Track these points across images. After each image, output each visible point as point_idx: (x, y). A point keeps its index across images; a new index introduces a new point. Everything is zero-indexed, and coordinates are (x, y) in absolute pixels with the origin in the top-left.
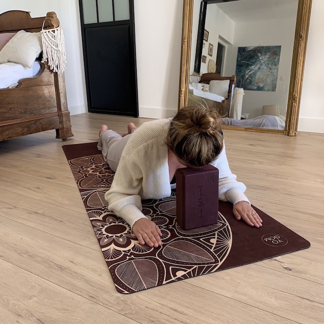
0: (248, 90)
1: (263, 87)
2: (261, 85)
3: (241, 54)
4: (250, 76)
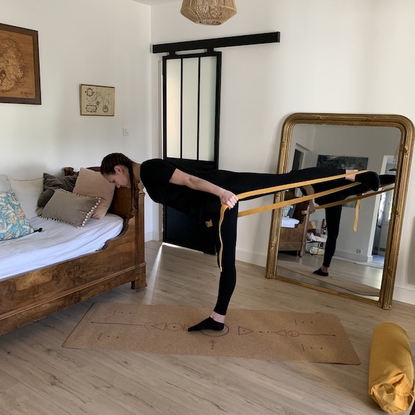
3: (321, 163)
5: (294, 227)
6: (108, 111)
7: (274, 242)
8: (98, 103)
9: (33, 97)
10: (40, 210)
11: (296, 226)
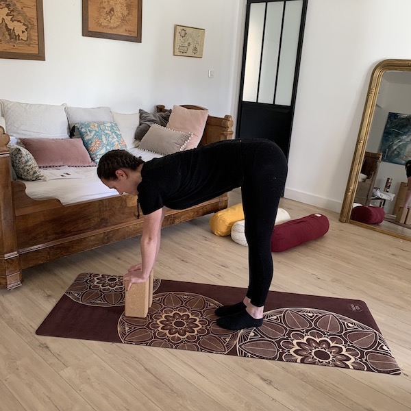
0: (394, 163)
3: (391, 121)
4: (399, 147)
5: (361, 181)
6: (197, 53)
7: (352, 188)
8: (189, 44)
9: (135, 35)
10: (137, 142)
11: (364, 181)
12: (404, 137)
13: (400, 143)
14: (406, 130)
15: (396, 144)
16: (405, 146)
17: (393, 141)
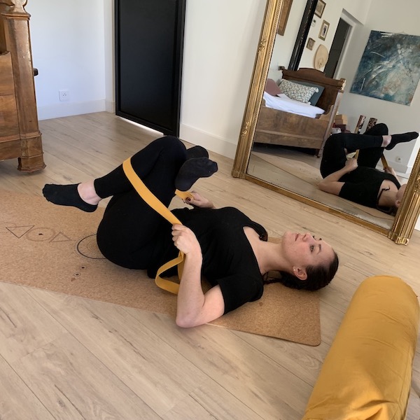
0: (370, 96)
1: (393, 96)
2: (391, 93)
3: (372, 41)
4: (378, 76)
5: (314, 117)
7: (249, 124)
11: (318, 116)
12: (385, 63)
13: (381, 71)
14: (390, 53)
15: (375, 72)
16: (386, 73)
17: (372, 68)
